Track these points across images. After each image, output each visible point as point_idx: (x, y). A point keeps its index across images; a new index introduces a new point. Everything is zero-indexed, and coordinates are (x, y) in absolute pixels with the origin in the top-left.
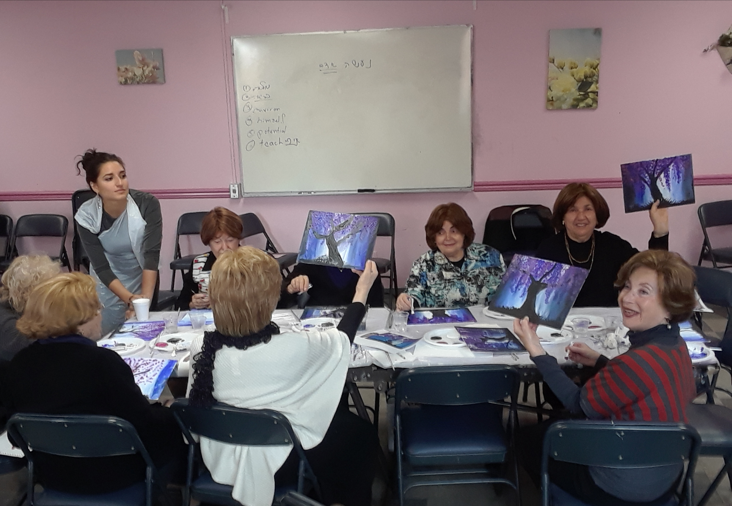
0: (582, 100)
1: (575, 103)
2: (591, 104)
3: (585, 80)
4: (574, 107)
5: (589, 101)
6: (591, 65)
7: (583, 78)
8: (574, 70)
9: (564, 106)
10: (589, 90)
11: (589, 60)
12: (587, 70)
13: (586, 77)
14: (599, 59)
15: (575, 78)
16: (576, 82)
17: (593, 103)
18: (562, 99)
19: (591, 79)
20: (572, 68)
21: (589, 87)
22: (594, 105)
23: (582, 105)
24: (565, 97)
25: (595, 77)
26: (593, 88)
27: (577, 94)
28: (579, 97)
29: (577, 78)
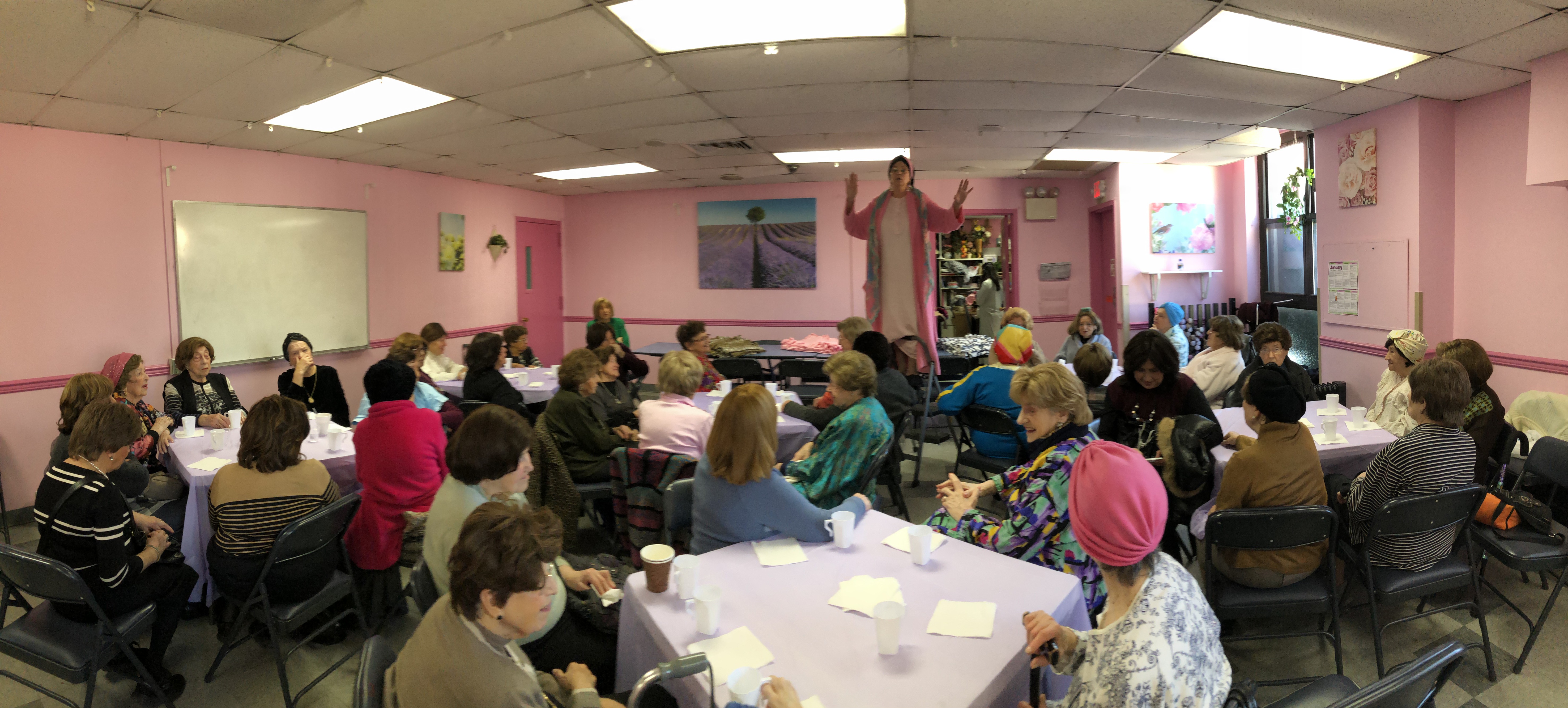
1: (455, 266)
4: (454, 270)
6: (461, 240)
8: (453, 243)
11: (460, 236)
13: (459, 248)
19: (461, 250)
23: (457, 268)
27: (455, 260)
28: (456, 262)
29: (455, 248)
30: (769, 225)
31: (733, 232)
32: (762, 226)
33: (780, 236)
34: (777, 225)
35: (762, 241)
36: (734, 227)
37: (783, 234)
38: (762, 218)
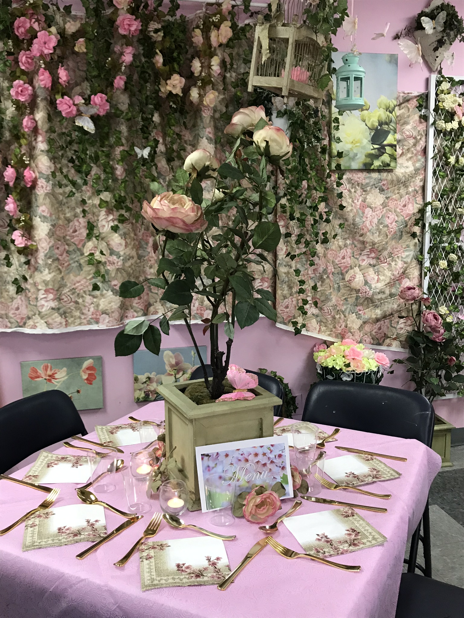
0: (377, 157)
1: (368, 160)
2: (388, 162)
3: (379, 128)
5: (386, 158)
6: (386, 106)
7: (377, 124)
8: (366, 112)
9: (354, 165)
10: (385, 143)
11: (384, 98)
12: (382, 113)
13: (381, 124)
15: (366, 125)
16: (368, 131)
17: (390, 161)
18: (351, 155)
19: (387, 126)
20: (363, 110)
21: (385, 139)
22: (392, 164)
23: (377, 163)
24: (355, 151)
25: (392, 124)
26: (390, 139)
27: (370, 148)
28: (373, 152)
29: (369, 125)
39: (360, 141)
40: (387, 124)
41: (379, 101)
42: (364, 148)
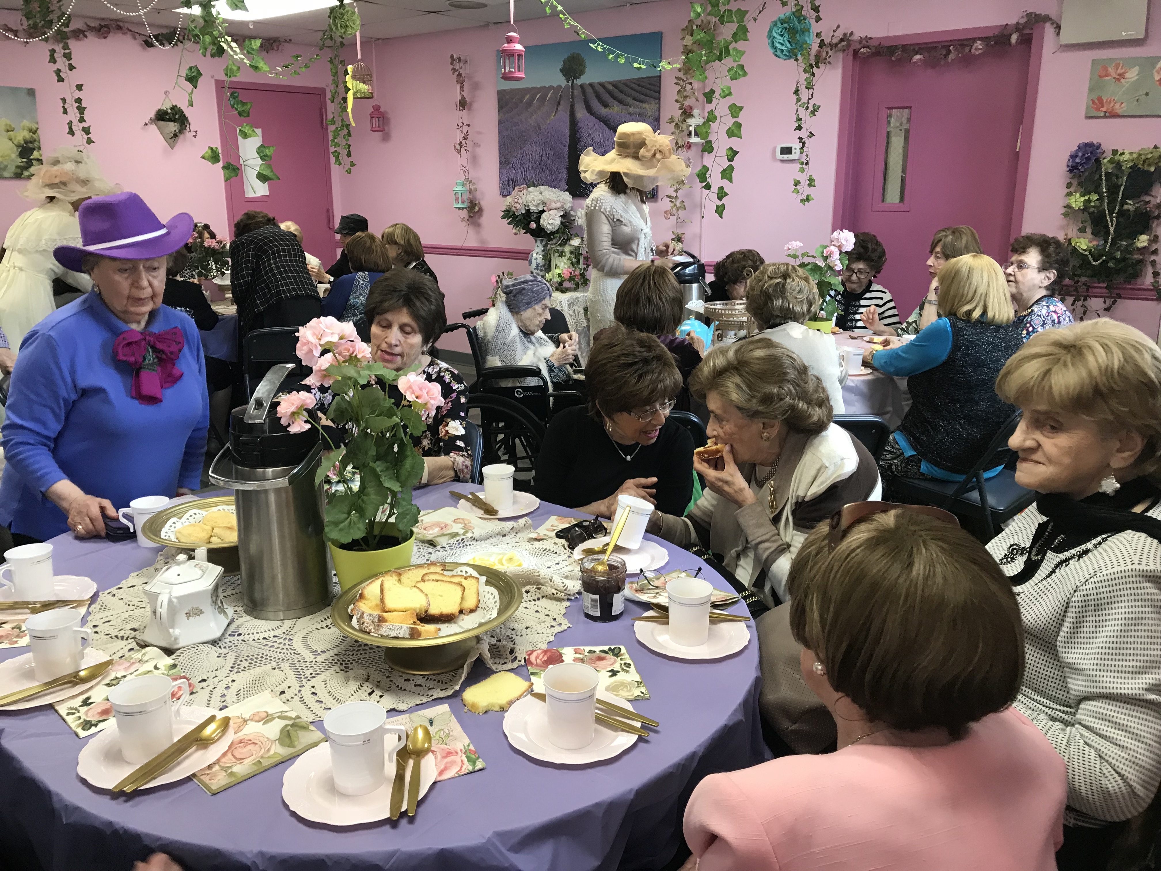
0: (26, 168)
1: (19, 171)
3: (25, 145)
4: (18, 176)
6: (29, 129)
7: (23, 143)
8: (11, 133)
9: (6, 174)
10: (32, 157)
11: (26, 123)
12: (27, 135)
13: (26, 142)
14: (37, 123)
15: (13, 143)
16: (15, 148)
18: (2, 166)
19: (32, 145)
20: (8, 131)
21: (32, 155)
23: (26, 173)
24: (6, 163)
25: (36, 143)
26: (35, 154)
27: (19, 161)
28: (22, 164)
29: (16, 142)
30: (591, 85)
31: (543, 99)
32: (582, 86)
33: (606, 105)
34: (602, 85)
35: (581, 113)
36: (544, 90)
37: (610, 100)
38: (582, 73)
39: (9, 156)
40: (31, 142)
41: (22, 124)
42: (13, 160)
